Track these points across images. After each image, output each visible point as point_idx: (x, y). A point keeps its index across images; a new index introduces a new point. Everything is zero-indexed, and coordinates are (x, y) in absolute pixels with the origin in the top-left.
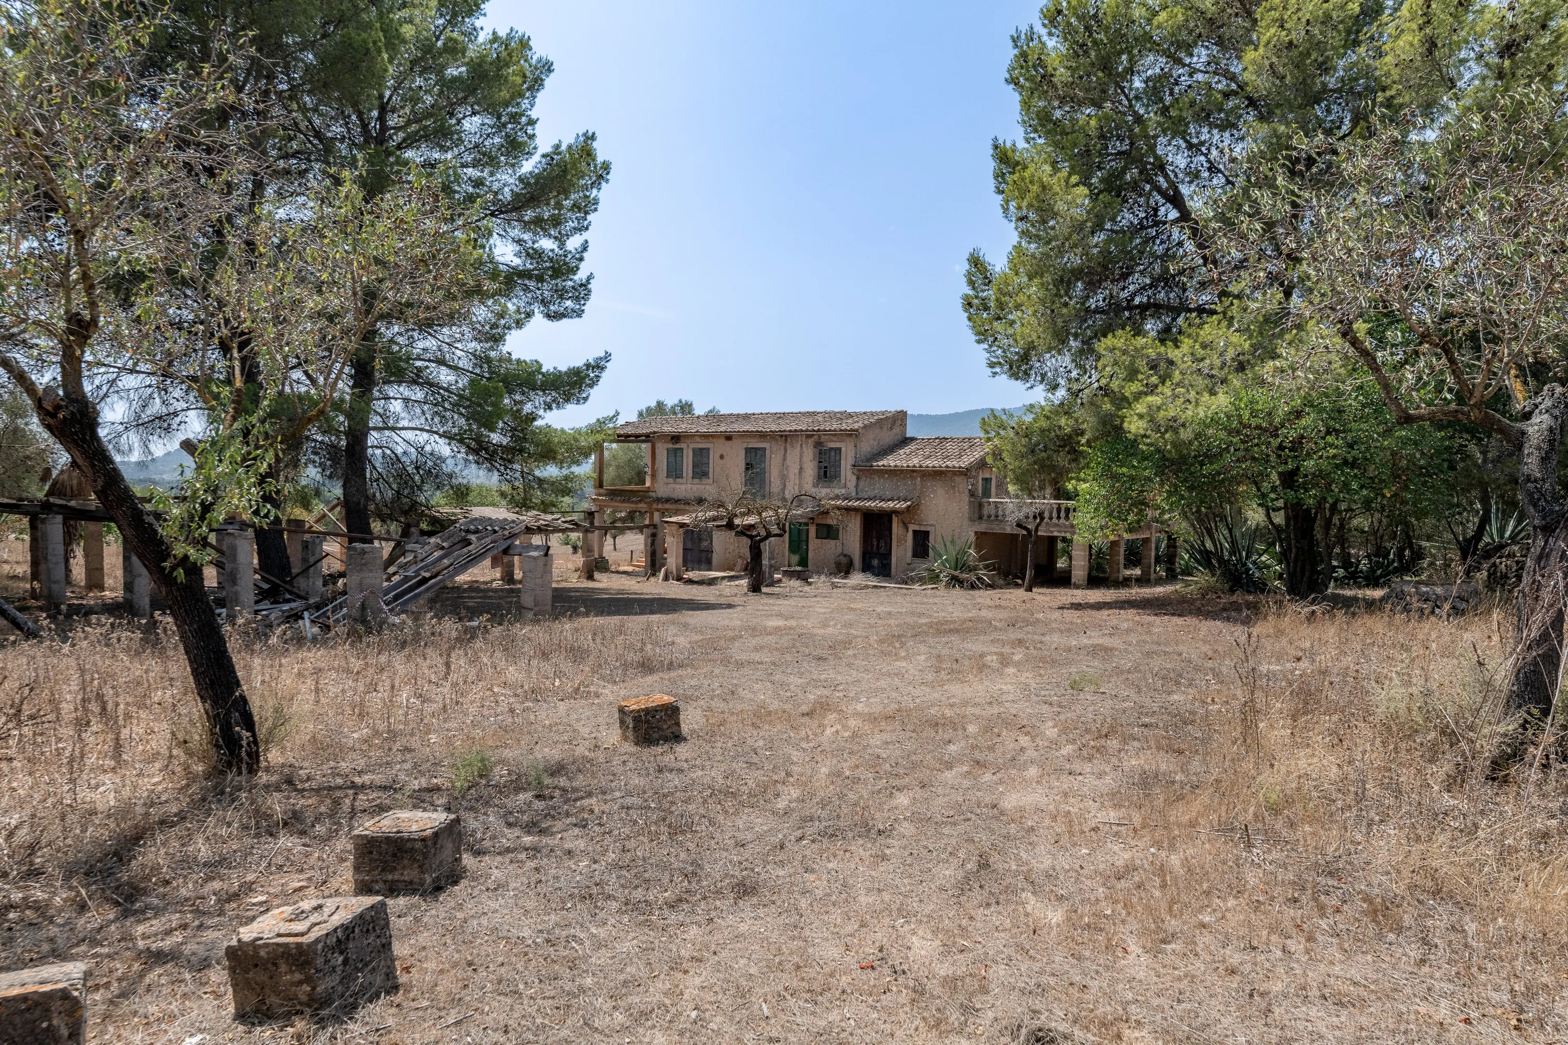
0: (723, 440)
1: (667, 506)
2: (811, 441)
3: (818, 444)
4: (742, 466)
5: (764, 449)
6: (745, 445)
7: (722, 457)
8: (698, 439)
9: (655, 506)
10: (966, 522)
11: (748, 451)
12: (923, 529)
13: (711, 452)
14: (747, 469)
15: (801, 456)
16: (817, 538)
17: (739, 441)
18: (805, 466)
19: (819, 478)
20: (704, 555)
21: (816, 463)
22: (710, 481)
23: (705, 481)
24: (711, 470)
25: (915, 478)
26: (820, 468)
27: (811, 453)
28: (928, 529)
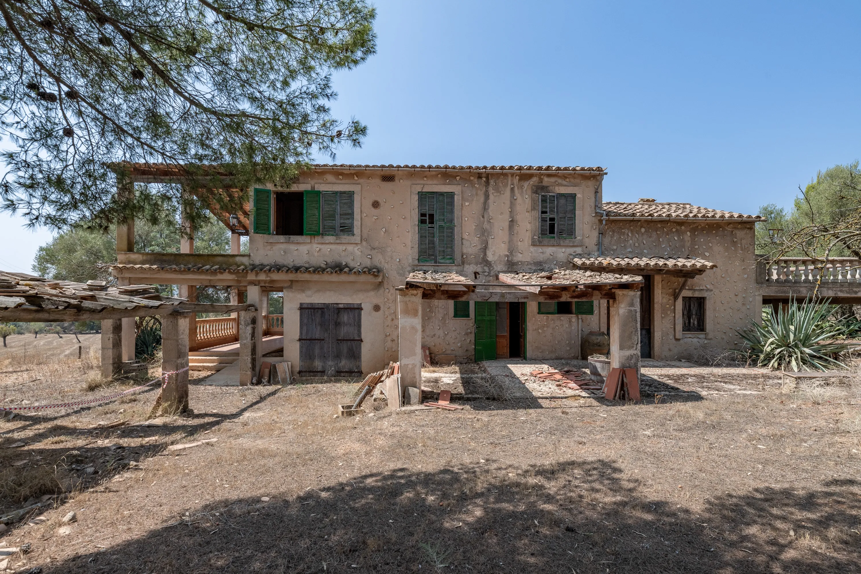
0: (377, 181)
1: (275, 276)
2: (527, 185)
3: (539, 189)
4: (416, 217)
5: (451, 195)
6: (419, 189)
7: (376, 205)
8: (330, 178)
9: (251, 277)
10: (753, 285)
11: (423, 196)
12: (697, 295)
13: (357, 198)
14: (422, 222)
15: (512, 205)
16: (540, 312)
17: (408, 183)
18: (518, 218)
19: (543, 233)
20: (344, 347)
21: (537, 214)
22: (357, 239)
23: (345, 238)
24: (357, 224)
25: (685, 232)
26: (543, 220)
27: (528, 202)
28: (704, 294)
